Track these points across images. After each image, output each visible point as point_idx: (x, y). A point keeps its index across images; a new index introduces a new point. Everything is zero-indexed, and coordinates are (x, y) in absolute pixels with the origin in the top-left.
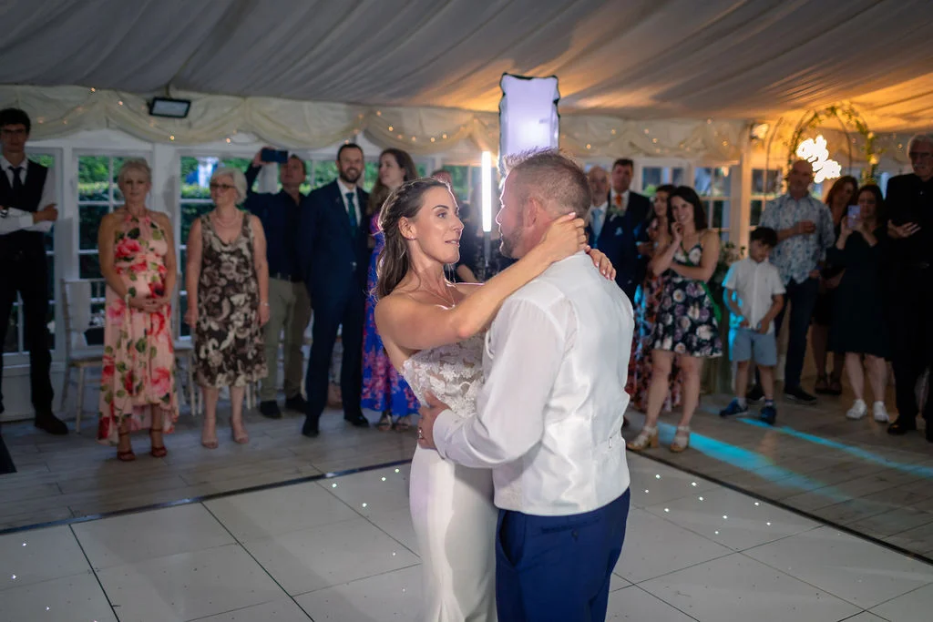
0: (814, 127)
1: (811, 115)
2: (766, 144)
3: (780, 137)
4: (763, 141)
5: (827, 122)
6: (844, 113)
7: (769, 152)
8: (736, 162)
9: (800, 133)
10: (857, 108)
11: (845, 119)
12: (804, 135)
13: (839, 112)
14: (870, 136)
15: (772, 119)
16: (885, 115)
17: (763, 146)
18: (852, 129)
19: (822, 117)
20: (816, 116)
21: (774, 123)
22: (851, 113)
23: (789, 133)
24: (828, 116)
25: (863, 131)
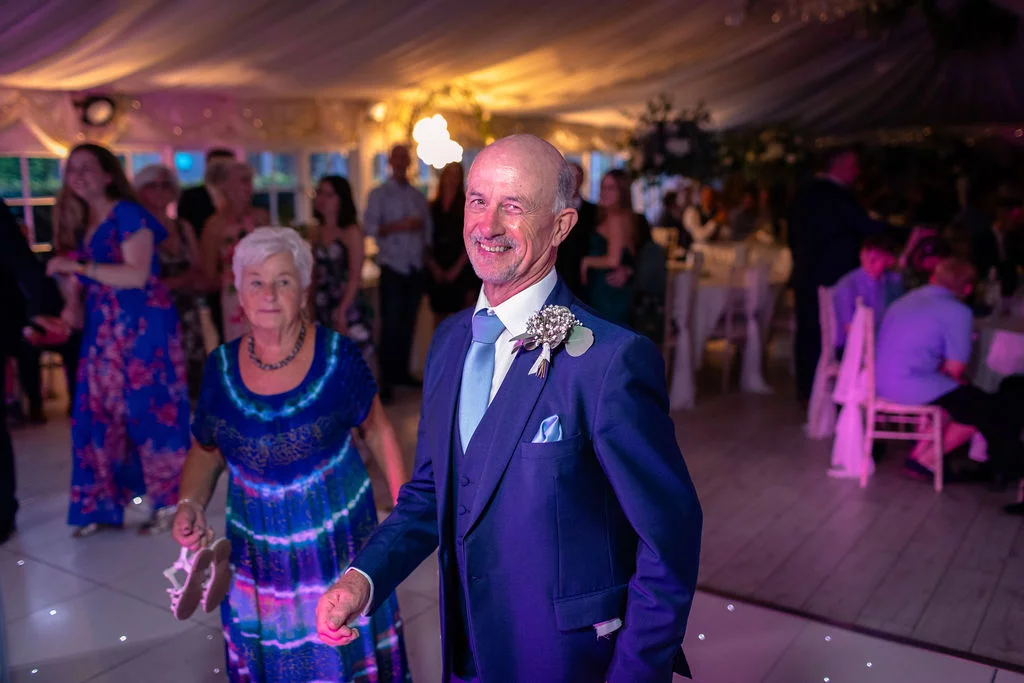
0: (430, 106)
1: (426, 95)
2: (384, 128)
3: (397, 118)
4: (378, 124)
5: (443, 102)
6: (459, 92)
8: (352, 146)
9: (418, 111)
10: (472, 88)
11: (460, 98)
12: (420, 114)
13: (454, 92)
14: (486, 117)
16: (499, 96)
18: (468, 109)
19: (438, 97)
20: (432, 95)
22: (467, 93)
23: (406, 115)
24: (444, 96)
25: (478, 112)
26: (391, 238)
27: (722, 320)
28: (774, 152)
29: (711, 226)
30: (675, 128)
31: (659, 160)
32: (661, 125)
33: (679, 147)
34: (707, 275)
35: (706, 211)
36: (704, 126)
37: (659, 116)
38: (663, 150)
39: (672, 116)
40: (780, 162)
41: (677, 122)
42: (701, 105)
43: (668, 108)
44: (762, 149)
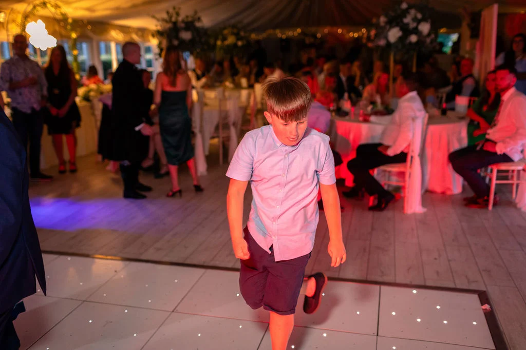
0: (34, 15)
1: (31, 7)
2: (5, 27)
3: (13, 21)
4: (3, 24)
5: (41, 11)
6: (52, 6)
7: (7, 30)
9: (26, 17)
10: (60, 4)
11: (53, 10)
12: (29, 19)
13: (49, 6)
14: (70, 21)
15: (6, 9)
16: (76, 9)
17: (3, 27)
18: (59, 17)
19: (38, 8)
20: (35, 7)
21: (8, 12)
22: (56, 6)
23: (19, 19)
24: (42, 8)
25: (65, 18)
26: (17, 92)
27: (217, 128)
28: (231, 40)
29: (204, 80)
30: (183, 25)
31: (176, 43)
32: (175, 23)
33: (186, 36)
34: (206, 105)
35: (199, 72)
36: (198, 24)
37: (173, 19)
38: (177, 38)
39: (180, 19)
40: (235, 45)
41: (183, 21)
42: (196, 13)
43: (178, 14)
44: (224, 39)
